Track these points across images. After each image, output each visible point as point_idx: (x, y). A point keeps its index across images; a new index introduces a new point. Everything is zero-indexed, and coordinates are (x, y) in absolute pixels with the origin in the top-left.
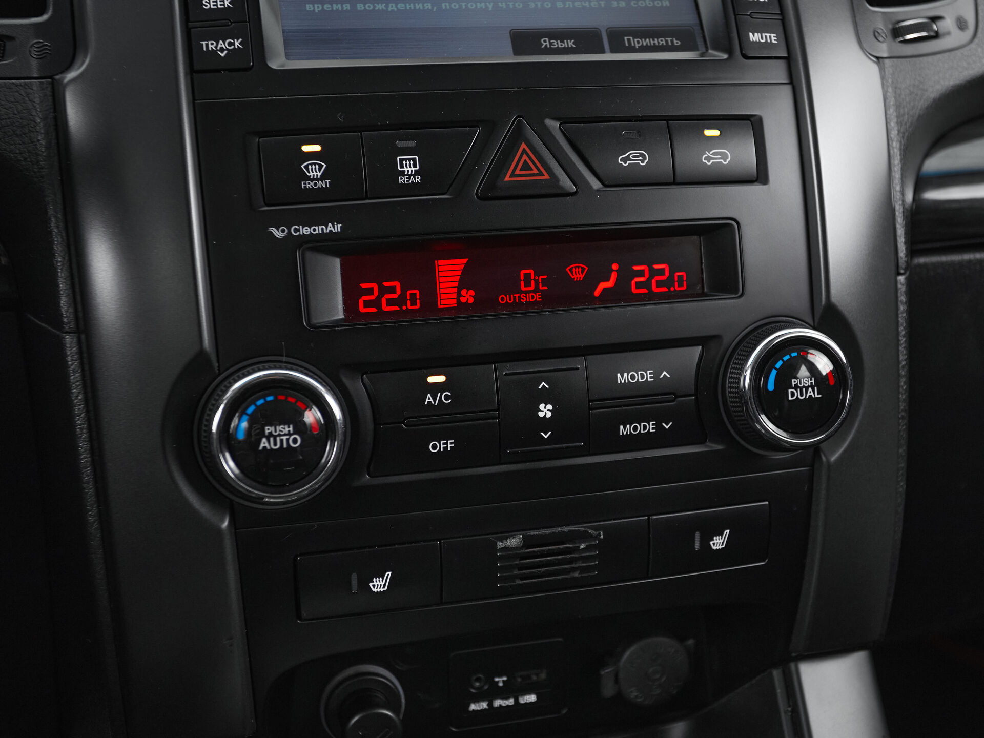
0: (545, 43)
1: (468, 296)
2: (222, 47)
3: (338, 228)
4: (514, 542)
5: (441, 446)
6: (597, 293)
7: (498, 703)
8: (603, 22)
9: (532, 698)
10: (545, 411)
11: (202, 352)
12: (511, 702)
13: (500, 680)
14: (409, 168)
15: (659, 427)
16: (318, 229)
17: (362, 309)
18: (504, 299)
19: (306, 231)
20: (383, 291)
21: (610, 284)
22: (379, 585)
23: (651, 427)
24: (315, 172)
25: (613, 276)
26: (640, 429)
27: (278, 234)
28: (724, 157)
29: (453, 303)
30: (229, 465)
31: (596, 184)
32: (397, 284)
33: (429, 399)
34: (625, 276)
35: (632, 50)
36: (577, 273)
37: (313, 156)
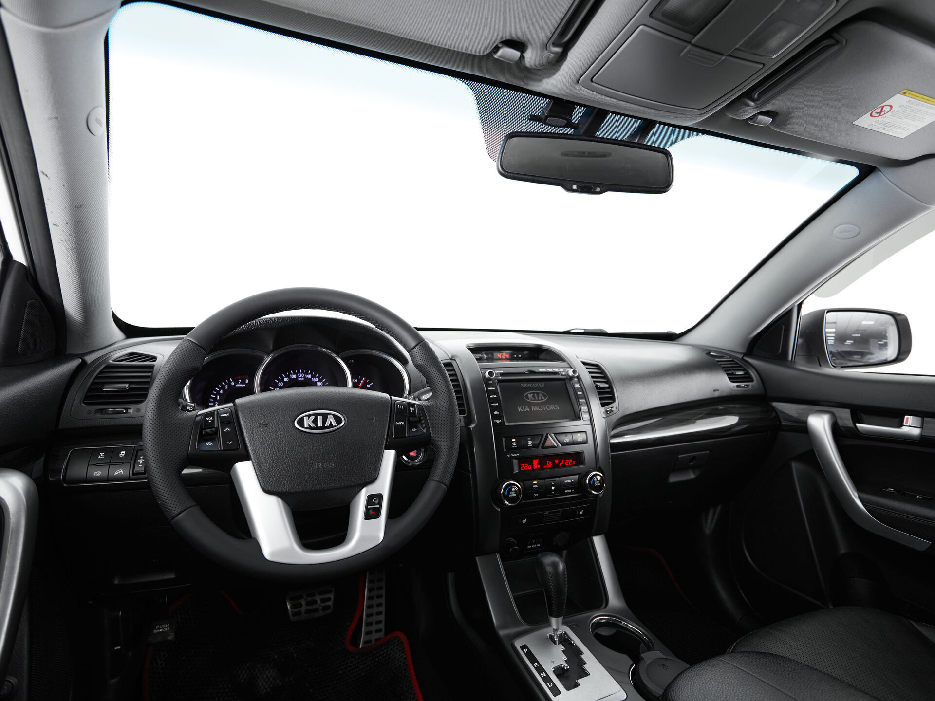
1: (539, 466)
2: (498, 421)
3: (518, 455)
4: (547, 513)
5: (536, 495)
6: (560, 465)
7: (533, 546)
9: (539, 545)
10: (553, 488)
12: (535, 546)
13: (534, 541)
14: (530, 443)
15: (572, 490)
16: (515, 455)
17: (521, 469)
18: (545, 467)
19: (513, 455)
20: (525, 466)
21: (562, 464)
22: (524, 521)
23: (570, 491)
24: (514, 444)
25: (563, 462)
26: (568, 491)
27: (509, 456)
28: (581, 439)
29: (536, 468)
30: (504, 499)
31: (560, 444)
32: (527, 465)
33: (534, 486)
34: (565, 462)
36: (556, 461)
37: (514, 441)
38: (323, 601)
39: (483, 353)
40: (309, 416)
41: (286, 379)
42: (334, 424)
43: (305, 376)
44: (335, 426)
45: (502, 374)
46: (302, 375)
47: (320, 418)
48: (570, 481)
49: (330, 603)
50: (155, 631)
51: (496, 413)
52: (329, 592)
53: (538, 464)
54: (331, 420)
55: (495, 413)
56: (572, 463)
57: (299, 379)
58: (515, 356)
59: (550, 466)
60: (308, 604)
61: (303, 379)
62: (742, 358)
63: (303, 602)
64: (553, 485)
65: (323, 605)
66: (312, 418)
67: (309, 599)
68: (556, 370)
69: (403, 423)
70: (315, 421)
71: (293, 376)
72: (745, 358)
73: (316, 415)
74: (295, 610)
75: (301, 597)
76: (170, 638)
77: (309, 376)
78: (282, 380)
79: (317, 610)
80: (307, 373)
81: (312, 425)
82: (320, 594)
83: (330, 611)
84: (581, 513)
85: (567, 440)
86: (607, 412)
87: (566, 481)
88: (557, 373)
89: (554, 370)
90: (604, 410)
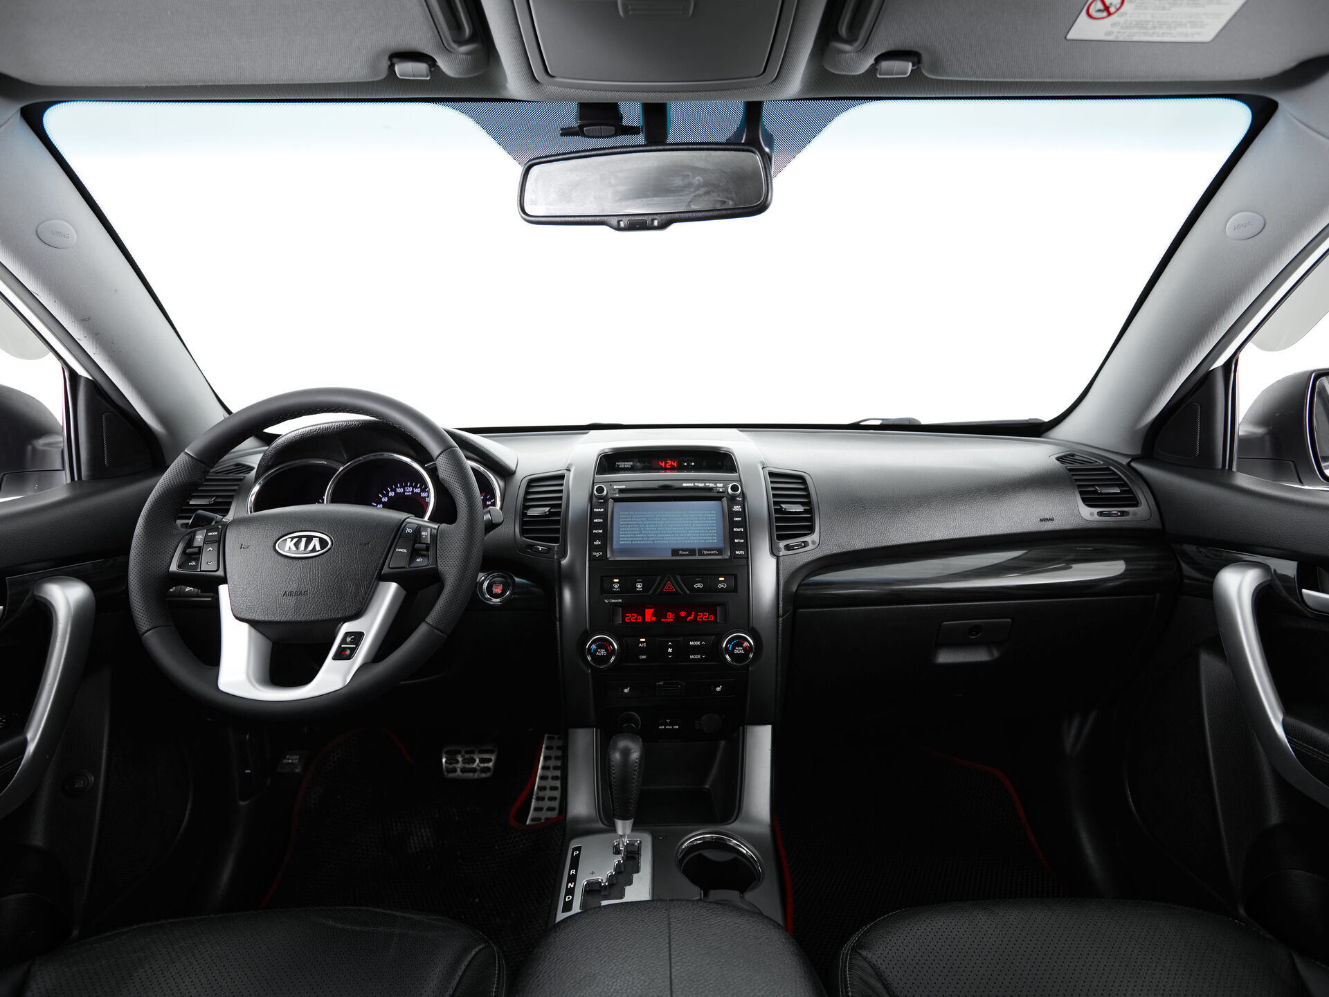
0: (680, 552)
1: (654, 619)
2: (597, 554)
3: (621, 601)
4: (661, 683)
5: (643, 657)
6: (688, 620)
7: (667, 727)
8: (697, 546)
9: (677, 727)
10: (670, 650)
11: (586, 630)
12: (671, 727)
13: (668, 721)
14: (639, 586)
15: (701, 657)
16: (616, 601)
17: (627, 621)
18: (663, 620)
19: (613, 601)
20: (632, 616)
21: (692, 618)
22: (626, 691)
23: (699, 657)
24: (616, 586)
25: (693, 615)
26: (696, 657)
27: (606, 601)
28: (724, 585)
29: (649, 620)
30: (589, 658)
31: (688, 592)
32: (635, 615)
33: (640, 645)
34: (696, 616)
35: (704, 555)
36: (683, 614)
37: (616, 582)
38: (482, 761)
39: (636, 460)
40: (292, 538)
41: (391, 494)
42: (318, 548)
43: (413, 490)
44: (319, 551)
45: (621, 491)
46: (410, 489)
47: (304, 540)
48: (699, 643)
49: (491, 765)
50: (285, 761)
51: (597, 543)
52: (491, 752)
53: (653, 615)
54: (316, 542)
55: (595, 543)
56: (708, 618)
57: (406, 494)
58: (685, 464)
59: (672, 620)
60: (465, 761)
61: (410, 493)
62: (1129, 464)
63: (460, 759)
64: (670, 647)
65: (482, 765)
66: (295, 540)
67: (467, 756)
68: (712, 485)
69: (405, 550)
70: (297, 545)
71: (400, 490)
72: (1133, 464)
73: (300, 537)
74: (451, 766)
75: (459, 752)
76: (297, 770)
77: (418, 490)
78: (387, 495)
79: (474, 770)
80: (416, 487)
81: (293, 548)
82: (481, 752)
83: (489, 774)
84: (718, 689)
85: (699, 585)
86: (788, 548)
87: (691, 643)
88: (710, 489)
89: (707, 484)
90: (782, 544)
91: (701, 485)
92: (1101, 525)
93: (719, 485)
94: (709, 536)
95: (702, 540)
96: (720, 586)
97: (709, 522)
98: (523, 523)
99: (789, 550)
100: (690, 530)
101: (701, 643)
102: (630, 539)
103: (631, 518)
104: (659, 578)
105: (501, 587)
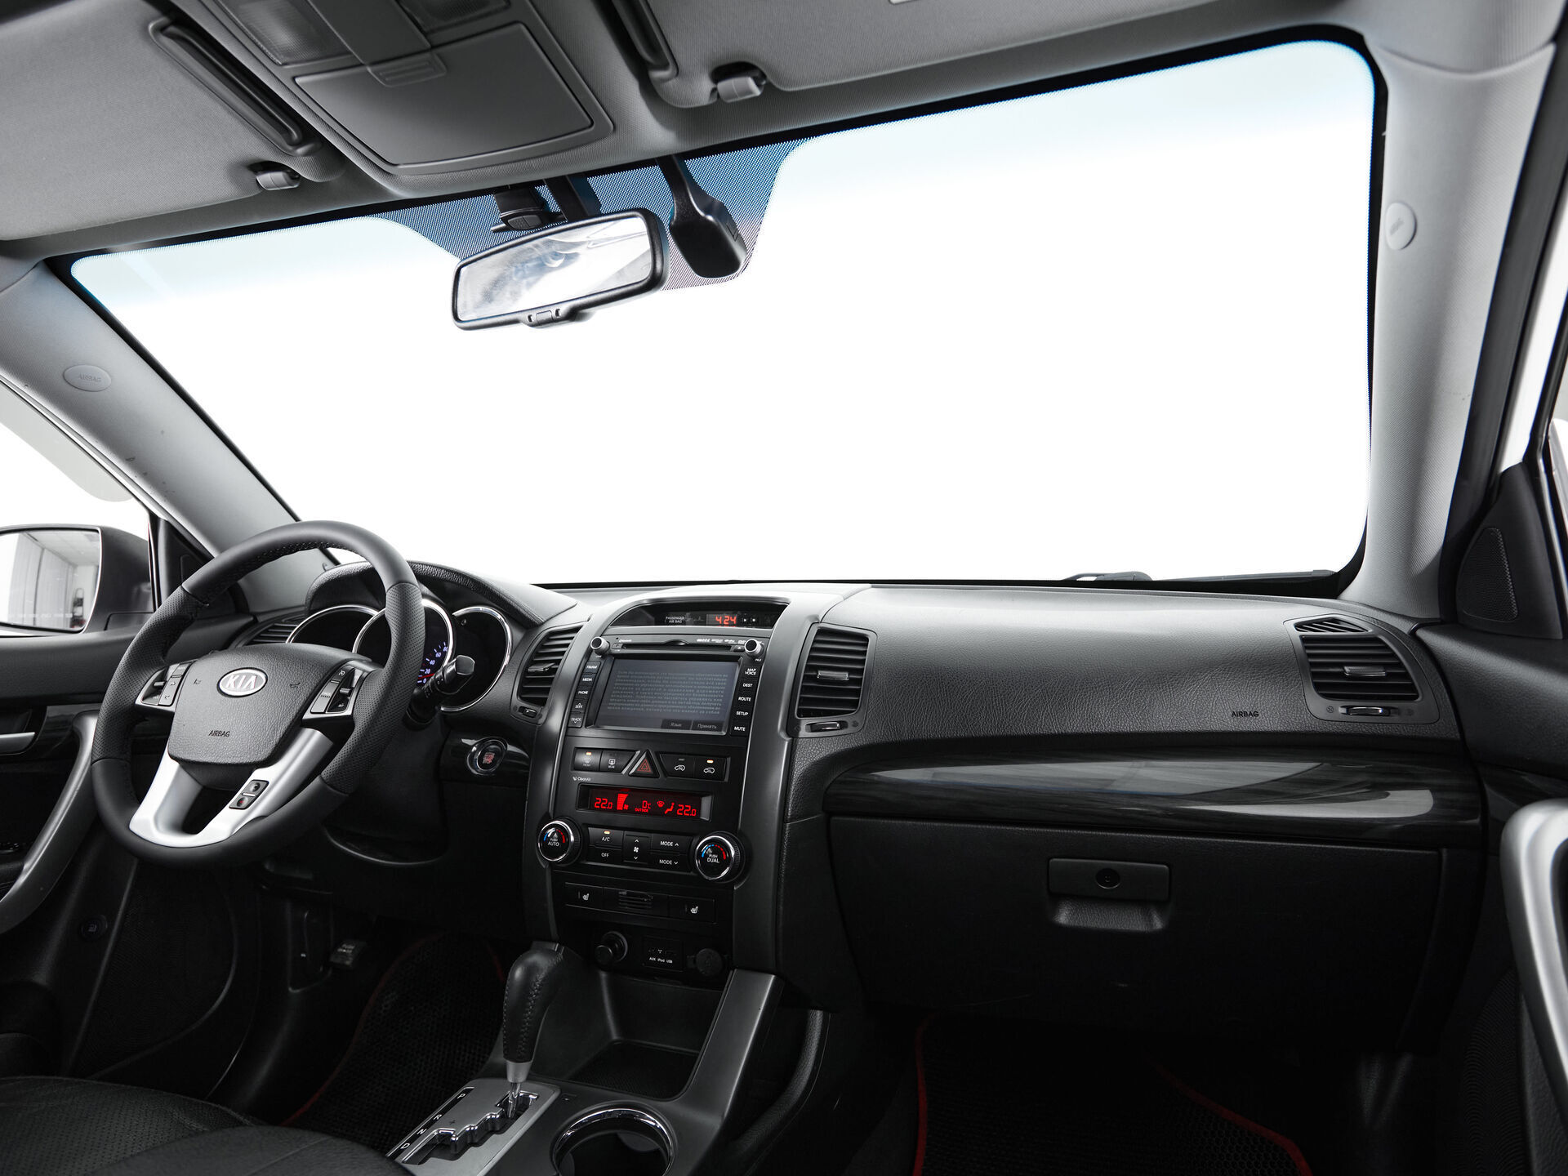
0: (672, 724)
1: (626, 807)
2: (576, 720)
3: (590, 779)
4: (624, 893)
5: (605, 855)
6: (665, 812)
7: (659, 960)
8: (693, 718)
9: (671, 962)
10: (636, 849)
11: (547, 813)
12: (663, 961)
13: (657, 951)
14: (612, 763)
15: (671, 863)
16: (585, 780)
17: (596, 806)
18: (637, 810)
19: (581, 779)
20: (602, 801)
21: (670, 810)
23: (669, 862)
24: (587, 761)
25: (672, 807)
26: (666, 863)
27: (575, 779)
28: (712, 770)
29: (621, 809)
32: (607, 800)
33: (603, 839)
34: (676, 807)
35: (700, 729)
36: (661, 804)
37: (589, 756)
39: (688, 614)
40: (235, 676)
42: (252, 686)
44: (252, 689)
45: (625, 646)
48: (672, 844)
50: (340, 950)
51: (579, 706)
53: (625, 803)
55: (577, 707)
56: (690, 812)
59: (648, 811)
62: (1413, 633)
64: (638, 845)
68: (731, 641)
69: (330, 694)
70: (236, 682)
72: (1421, 634)
81: (232, 686)
84: (694, 911)
85: (681, 768)
86: (813, 728)
87: (663, 843)
88: (728, 647)
89: (726, 641)
90: (805, 723)
91: (718, 641)
92: (1347, 728)
93: (740, 642)
94: (712, 706)
95: (702, 710)
96: (707, 770)
97: (717, 687)
98: (523, 681)
99: (812, 731)
100: (692, 696)
101: (674, 844)
102: (619, 704)
103: (630, 678)
104: (638, 752)
105: (492, 756)
